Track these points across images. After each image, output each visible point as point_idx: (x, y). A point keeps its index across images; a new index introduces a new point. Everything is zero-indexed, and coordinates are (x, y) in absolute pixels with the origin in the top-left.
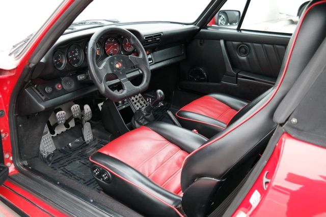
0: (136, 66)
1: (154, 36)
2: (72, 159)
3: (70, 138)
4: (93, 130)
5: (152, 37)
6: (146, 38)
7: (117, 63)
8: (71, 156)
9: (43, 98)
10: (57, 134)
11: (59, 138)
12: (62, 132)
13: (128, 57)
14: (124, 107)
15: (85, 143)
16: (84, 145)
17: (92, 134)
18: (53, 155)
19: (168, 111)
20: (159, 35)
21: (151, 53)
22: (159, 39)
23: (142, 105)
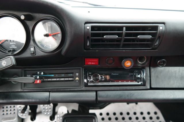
21: (147, 66)
22: (150, 37)
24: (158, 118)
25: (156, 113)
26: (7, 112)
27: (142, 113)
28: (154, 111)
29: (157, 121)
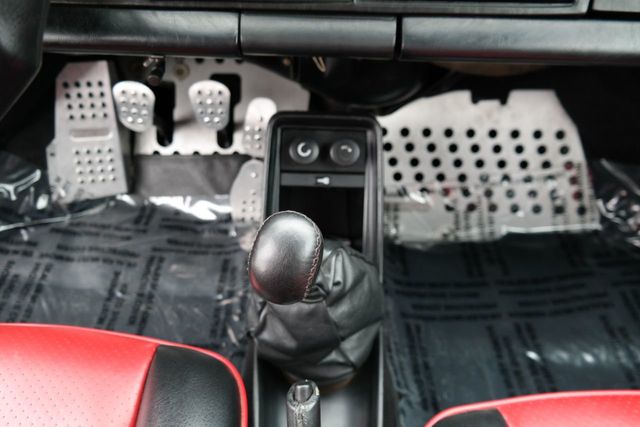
12: (195, 153)
14: (325, 181)
23: (558, 202)
24: (565, 151)
25: (560, 135)
26: (83, 112)
27: (515, 134)
28: (556, 128)
29: (558, 161)
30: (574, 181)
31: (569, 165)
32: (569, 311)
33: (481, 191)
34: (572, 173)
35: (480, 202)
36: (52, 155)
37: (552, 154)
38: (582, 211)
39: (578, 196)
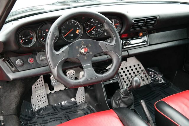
0: (105, 52)
1: (147, 19)
2: (56, 118)
3: (64, 96)
4: (86, 94)
5: (144, 20)
6: (135, 21)
7: (83, 48)
8: (57, 114)
9: (13, 69)
10: (55, 92)
11: (55, 95)
12: (60, 90)
13: (98, 43)
14: (111, 82)
15: (76, 104)
16: (75, 106)
17: (84, 97)
18: (45, 108)
19: (142, 101)
20: (154, 18)
21: (147, 34)
22: (154, 22)
23: (143, 79)
24: (140, 68)
25: (138, 65)
26: (38, 86)
27: (130, 67)
28: (137, 64)
29: (140, 70)
30: (144, 73)
31: (142, 71)
32: (155, 98)
33: (128, 80)
34: (143, 72)
35: (128, 83)
36: (32, 99)
37: (138, 69)
38: (147, 79)
39: (146, 76)
